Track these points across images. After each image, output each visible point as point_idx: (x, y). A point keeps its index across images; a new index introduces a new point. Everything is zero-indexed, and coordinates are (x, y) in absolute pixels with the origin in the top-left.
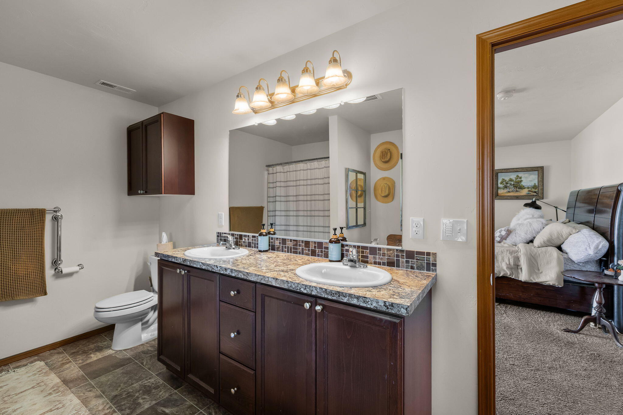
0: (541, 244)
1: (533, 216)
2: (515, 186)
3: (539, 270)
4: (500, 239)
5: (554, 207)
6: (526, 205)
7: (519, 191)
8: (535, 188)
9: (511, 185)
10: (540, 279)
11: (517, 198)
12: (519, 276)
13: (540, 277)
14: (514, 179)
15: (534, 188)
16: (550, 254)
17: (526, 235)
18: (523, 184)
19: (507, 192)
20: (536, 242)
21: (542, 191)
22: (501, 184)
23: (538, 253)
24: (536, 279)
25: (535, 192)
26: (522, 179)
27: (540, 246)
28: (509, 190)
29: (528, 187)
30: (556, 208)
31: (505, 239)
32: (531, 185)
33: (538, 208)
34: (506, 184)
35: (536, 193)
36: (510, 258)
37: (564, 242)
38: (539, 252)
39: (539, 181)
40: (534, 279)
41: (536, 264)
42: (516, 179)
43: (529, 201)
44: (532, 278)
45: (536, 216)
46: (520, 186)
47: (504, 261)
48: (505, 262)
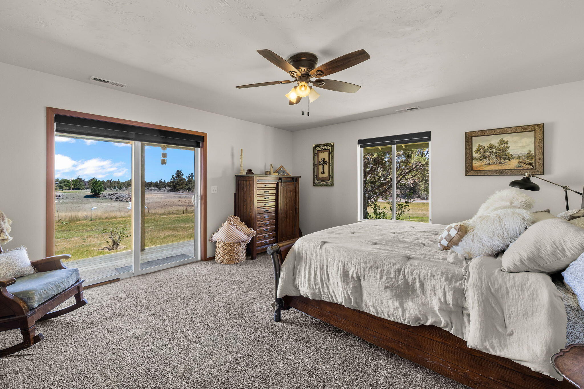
0: (515, 264)
1: (512, 203)
2: (497, 155)
3: (506, 327)
4: (448, 243)
5: (562, 187)
6: (514, 184)
7: (505, 163)
8: (530, 157)
9: (492, 154)
10: (505, 350)
11: (501, 172)
12: (464, 331)
13: (506, 346)
14: (497, 145)
15: (527, 157)
16: (533, 292)
17: (491, 240)
18: (511, 151)
19: (486, 164)
20: (506, 260)
21: (542, 163)
22: (476, 153)
23: (504, 287)
24: (497, 349)
25: (530, 164)
26: (509, 145)
27: (512, 268)
28: (488, 162)
29: (519, 156)
30: (565, 188)
31: (457, 244)
32: (522, 152)
33: (534, 188)
34: (485, 153)
35: (532, 166)
36: (447, 290)
37: (568, 266)
38: (508, 285)
39: (536, 147)
40: (493, 348)
41: (499, 313)
42: (500, 144)
43: (520, 178)
44: (487, 345)
45: (516, 203)
46: (505, 155)
47: (435, 294)
48: (437, 297)
